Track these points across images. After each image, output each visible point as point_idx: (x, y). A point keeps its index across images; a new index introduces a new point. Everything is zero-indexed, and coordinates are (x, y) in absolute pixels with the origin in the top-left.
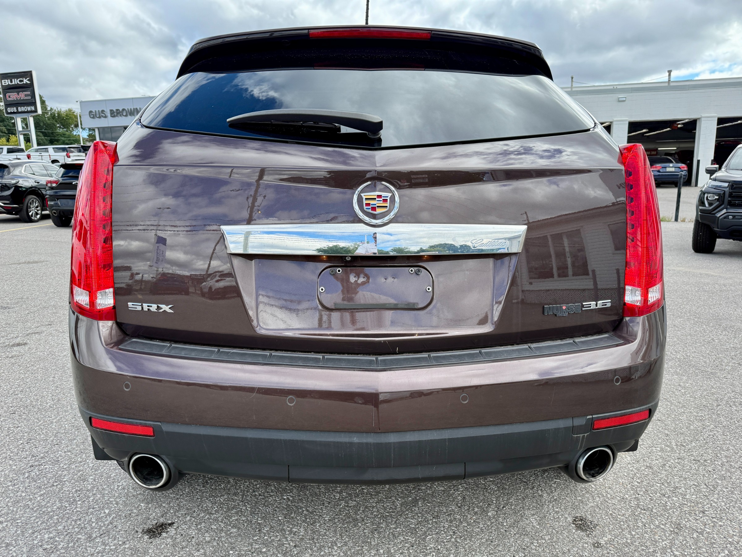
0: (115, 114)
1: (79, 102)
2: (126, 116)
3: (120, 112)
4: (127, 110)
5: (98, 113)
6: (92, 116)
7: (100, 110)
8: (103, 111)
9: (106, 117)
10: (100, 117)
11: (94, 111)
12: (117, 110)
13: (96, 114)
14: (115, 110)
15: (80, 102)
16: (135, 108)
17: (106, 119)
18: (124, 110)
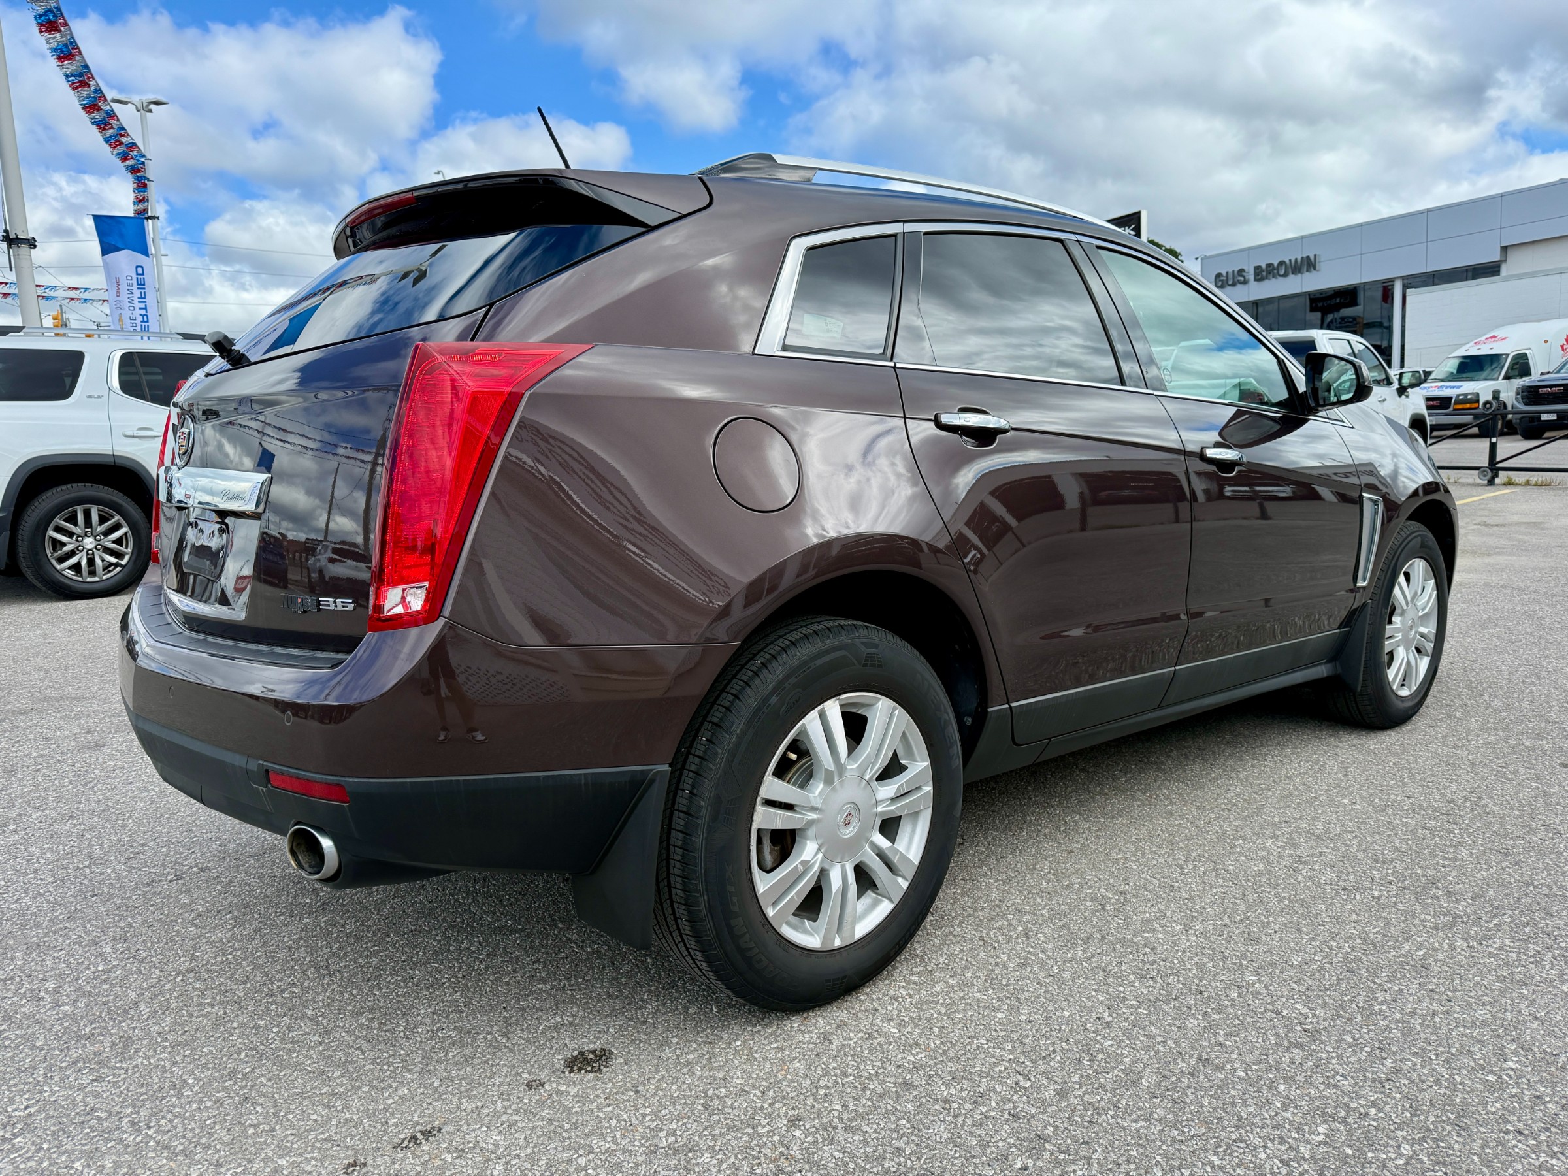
0: (1264, 274)
1: (1199, 260)
2: (1285, 275)
3: (1274, 269)
4: (1288, 262)
5: (1231, 276)
6: (1220, 283)
7: (1236, 269)
8: (1241, 271)
9: (1245, 282)
10: (1234, 285)
11: (1224, 274)
12: (1269, 265)
13: (1227, 280)
14: (1264, 266)
15: (1202, 259)
16: (1305, 256)
17: (1246, 286)
18: (1282, 263)
